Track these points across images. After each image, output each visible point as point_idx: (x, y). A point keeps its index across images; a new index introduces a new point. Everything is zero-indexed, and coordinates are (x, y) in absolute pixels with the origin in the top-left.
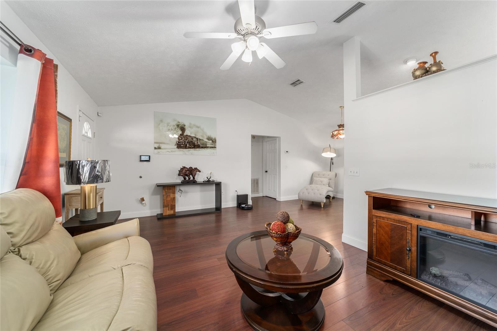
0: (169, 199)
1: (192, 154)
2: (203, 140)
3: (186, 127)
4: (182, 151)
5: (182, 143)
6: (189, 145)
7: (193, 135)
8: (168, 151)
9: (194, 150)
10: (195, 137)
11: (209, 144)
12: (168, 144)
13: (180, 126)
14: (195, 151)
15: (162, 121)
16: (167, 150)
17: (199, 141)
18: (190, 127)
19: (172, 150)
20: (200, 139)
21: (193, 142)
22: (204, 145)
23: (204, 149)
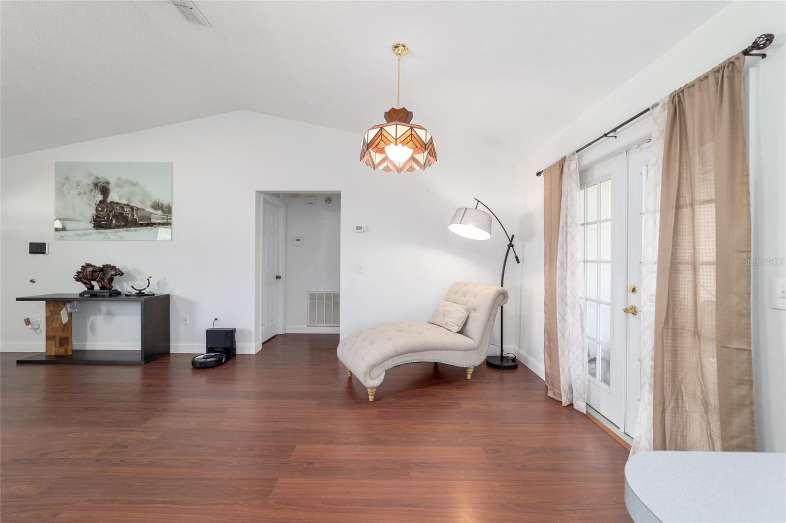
0: (56, 325)
1: (121, 239)
2: (143, 210)
3: (111, 187)
4: (103, 233)
5: (104, 218)
6: (116, 221)
7: (124, 201)
8: (78, 235)
9: (127, 231)
10: (128, 205)
11: (157, 216)
12: (77, 220)
13: (99, 185)
14: (126, 233)
15: (67, 179)
16: (78, 232)
17: (135, 212)
18: (119, 186)
19: (85, 232)
20: (138, 209)
21: (124, 215)
22: (145, 221)
23: (145, 228)
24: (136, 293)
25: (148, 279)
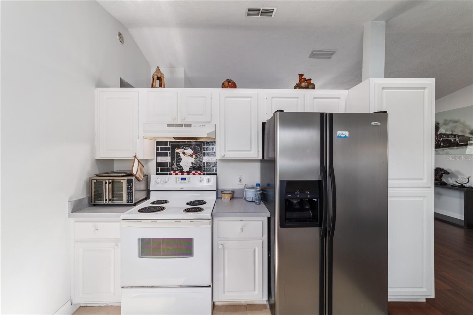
1: (447, 154)
2: (463, 136)
3: (440, 125)
6: (443, 144)
7: (449, 132)
10: (451, 134)
14: (451, 150)
17: (457, 138)
18: (445, 124)
20: (459, 136)
21: (449, 140)
22: (465, 142)
23: (465, 147)
24: (459, 185)
25: (468, 178)
